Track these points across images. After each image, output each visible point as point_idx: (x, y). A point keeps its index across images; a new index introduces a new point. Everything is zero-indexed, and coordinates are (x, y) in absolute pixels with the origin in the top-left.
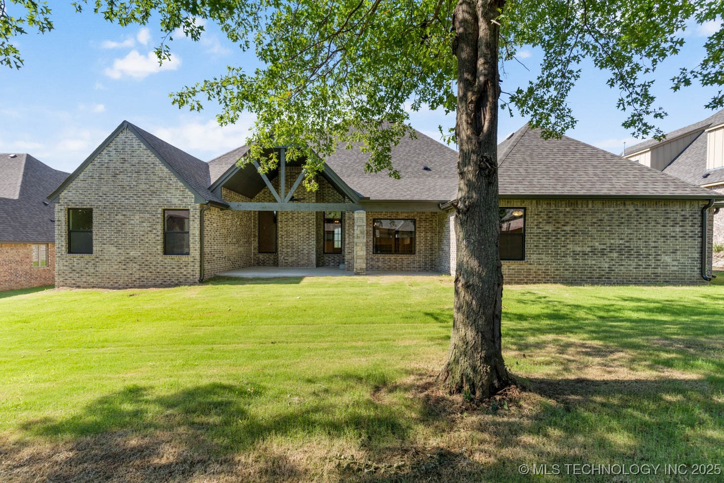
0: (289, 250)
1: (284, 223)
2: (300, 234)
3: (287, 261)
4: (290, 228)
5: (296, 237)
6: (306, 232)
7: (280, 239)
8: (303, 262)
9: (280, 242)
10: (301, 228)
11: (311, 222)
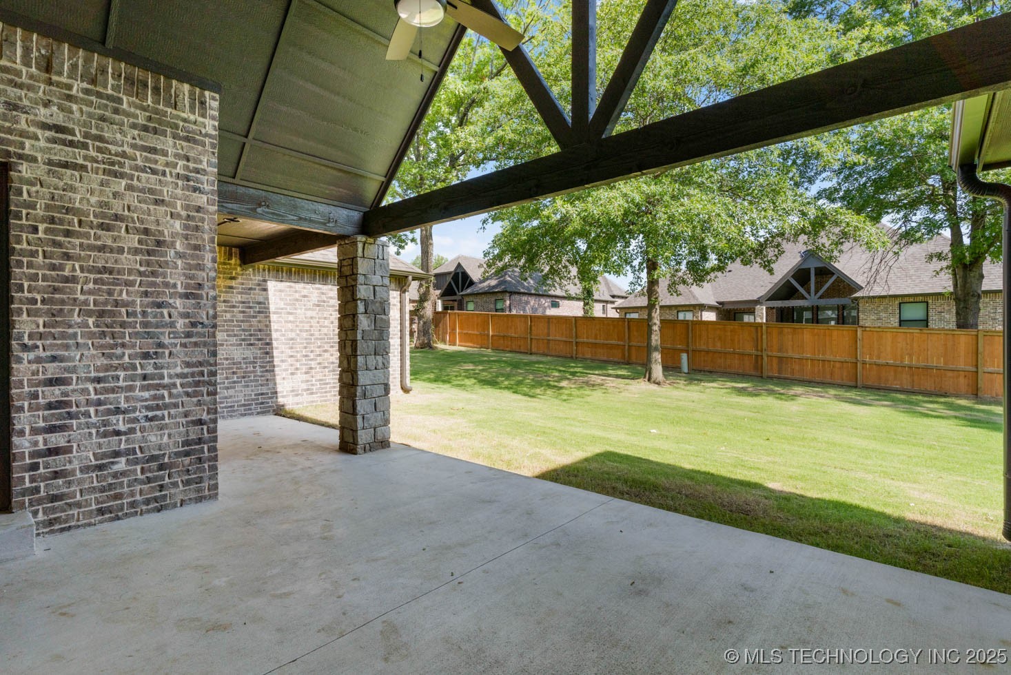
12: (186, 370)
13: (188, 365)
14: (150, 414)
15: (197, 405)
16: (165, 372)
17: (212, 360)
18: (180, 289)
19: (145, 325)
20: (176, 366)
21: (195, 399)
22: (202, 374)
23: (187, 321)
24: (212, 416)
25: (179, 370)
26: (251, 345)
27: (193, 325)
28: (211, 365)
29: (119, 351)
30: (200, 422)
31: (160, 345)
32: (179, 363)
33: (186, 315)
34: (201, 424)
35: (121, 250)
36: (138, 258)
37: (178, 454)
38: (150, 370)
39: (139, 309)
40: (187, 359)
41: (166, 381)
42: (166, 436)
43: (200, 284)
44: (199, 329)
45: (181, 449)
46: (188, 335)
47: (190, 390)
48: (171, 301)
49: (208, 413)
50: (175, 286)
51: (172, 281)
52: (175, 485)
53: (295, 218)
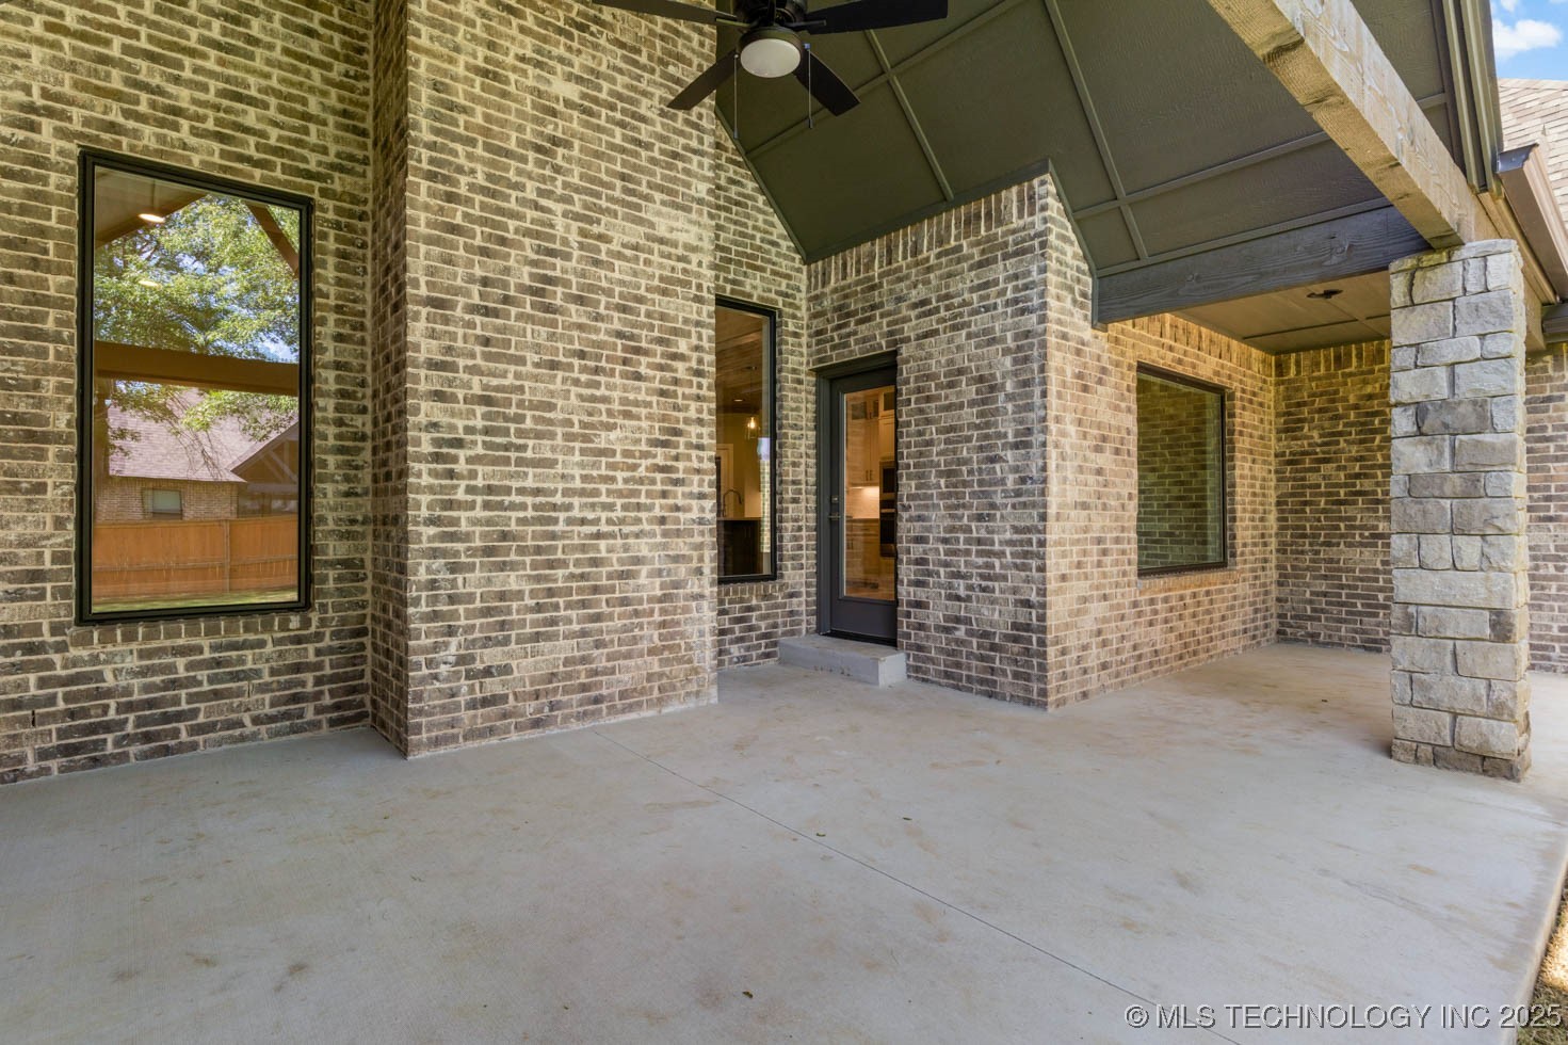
0: (513, 581)
1: (465, 330)
2: (603, 440)
3: (493, 686)
4: (520, 378)
5: (573, 464)
6: (652, 429)
7: (422, 475)
8: (628, 674)
9: (421, 504)
10: (615, 387)
11: (683, 346)
12: (1016, 537)
13: (1016, 530)
14: (984, 583)
15: (1024, 582)
16: (996, 537)
17: (1040, 526)
18: (1011, 438)
19: (981, 483)
20: (1005, 531)
21: (1023, 574)
22: (1030, 542)
23: (1017, 476)
24: (1041, 599)
25: (1008, 536)
26: (1550, 519)
27: (1023, 480)
28: (1039, 532)
29: (960, 512)
30: (1027, 604)
31: (993, 506)
32: (1008, 527)
33: (1016, 469)
34: (1030, 607)
35: (961, 406)
36: (975, 410)
37: (1006, 637)
38: (983, 534)
39: (975, 466)
40: (1016, 523)
41: (997, 547)
42: (997, 613)
43: (1029, 429)
44: (1028, 486)
45: (1010, 632)
46: (1018, 494)
47: (1018, 561)
48: (1002, 454)
49: (1038, 594)
50: (1005, 435)
51: (1003, 430)
52: (1004, 673)
53: (1250, 278)
